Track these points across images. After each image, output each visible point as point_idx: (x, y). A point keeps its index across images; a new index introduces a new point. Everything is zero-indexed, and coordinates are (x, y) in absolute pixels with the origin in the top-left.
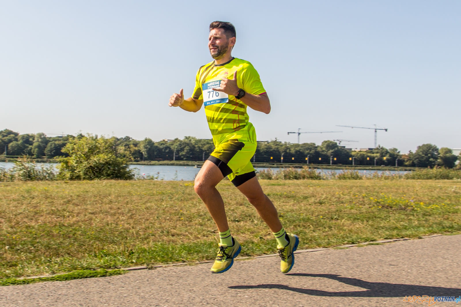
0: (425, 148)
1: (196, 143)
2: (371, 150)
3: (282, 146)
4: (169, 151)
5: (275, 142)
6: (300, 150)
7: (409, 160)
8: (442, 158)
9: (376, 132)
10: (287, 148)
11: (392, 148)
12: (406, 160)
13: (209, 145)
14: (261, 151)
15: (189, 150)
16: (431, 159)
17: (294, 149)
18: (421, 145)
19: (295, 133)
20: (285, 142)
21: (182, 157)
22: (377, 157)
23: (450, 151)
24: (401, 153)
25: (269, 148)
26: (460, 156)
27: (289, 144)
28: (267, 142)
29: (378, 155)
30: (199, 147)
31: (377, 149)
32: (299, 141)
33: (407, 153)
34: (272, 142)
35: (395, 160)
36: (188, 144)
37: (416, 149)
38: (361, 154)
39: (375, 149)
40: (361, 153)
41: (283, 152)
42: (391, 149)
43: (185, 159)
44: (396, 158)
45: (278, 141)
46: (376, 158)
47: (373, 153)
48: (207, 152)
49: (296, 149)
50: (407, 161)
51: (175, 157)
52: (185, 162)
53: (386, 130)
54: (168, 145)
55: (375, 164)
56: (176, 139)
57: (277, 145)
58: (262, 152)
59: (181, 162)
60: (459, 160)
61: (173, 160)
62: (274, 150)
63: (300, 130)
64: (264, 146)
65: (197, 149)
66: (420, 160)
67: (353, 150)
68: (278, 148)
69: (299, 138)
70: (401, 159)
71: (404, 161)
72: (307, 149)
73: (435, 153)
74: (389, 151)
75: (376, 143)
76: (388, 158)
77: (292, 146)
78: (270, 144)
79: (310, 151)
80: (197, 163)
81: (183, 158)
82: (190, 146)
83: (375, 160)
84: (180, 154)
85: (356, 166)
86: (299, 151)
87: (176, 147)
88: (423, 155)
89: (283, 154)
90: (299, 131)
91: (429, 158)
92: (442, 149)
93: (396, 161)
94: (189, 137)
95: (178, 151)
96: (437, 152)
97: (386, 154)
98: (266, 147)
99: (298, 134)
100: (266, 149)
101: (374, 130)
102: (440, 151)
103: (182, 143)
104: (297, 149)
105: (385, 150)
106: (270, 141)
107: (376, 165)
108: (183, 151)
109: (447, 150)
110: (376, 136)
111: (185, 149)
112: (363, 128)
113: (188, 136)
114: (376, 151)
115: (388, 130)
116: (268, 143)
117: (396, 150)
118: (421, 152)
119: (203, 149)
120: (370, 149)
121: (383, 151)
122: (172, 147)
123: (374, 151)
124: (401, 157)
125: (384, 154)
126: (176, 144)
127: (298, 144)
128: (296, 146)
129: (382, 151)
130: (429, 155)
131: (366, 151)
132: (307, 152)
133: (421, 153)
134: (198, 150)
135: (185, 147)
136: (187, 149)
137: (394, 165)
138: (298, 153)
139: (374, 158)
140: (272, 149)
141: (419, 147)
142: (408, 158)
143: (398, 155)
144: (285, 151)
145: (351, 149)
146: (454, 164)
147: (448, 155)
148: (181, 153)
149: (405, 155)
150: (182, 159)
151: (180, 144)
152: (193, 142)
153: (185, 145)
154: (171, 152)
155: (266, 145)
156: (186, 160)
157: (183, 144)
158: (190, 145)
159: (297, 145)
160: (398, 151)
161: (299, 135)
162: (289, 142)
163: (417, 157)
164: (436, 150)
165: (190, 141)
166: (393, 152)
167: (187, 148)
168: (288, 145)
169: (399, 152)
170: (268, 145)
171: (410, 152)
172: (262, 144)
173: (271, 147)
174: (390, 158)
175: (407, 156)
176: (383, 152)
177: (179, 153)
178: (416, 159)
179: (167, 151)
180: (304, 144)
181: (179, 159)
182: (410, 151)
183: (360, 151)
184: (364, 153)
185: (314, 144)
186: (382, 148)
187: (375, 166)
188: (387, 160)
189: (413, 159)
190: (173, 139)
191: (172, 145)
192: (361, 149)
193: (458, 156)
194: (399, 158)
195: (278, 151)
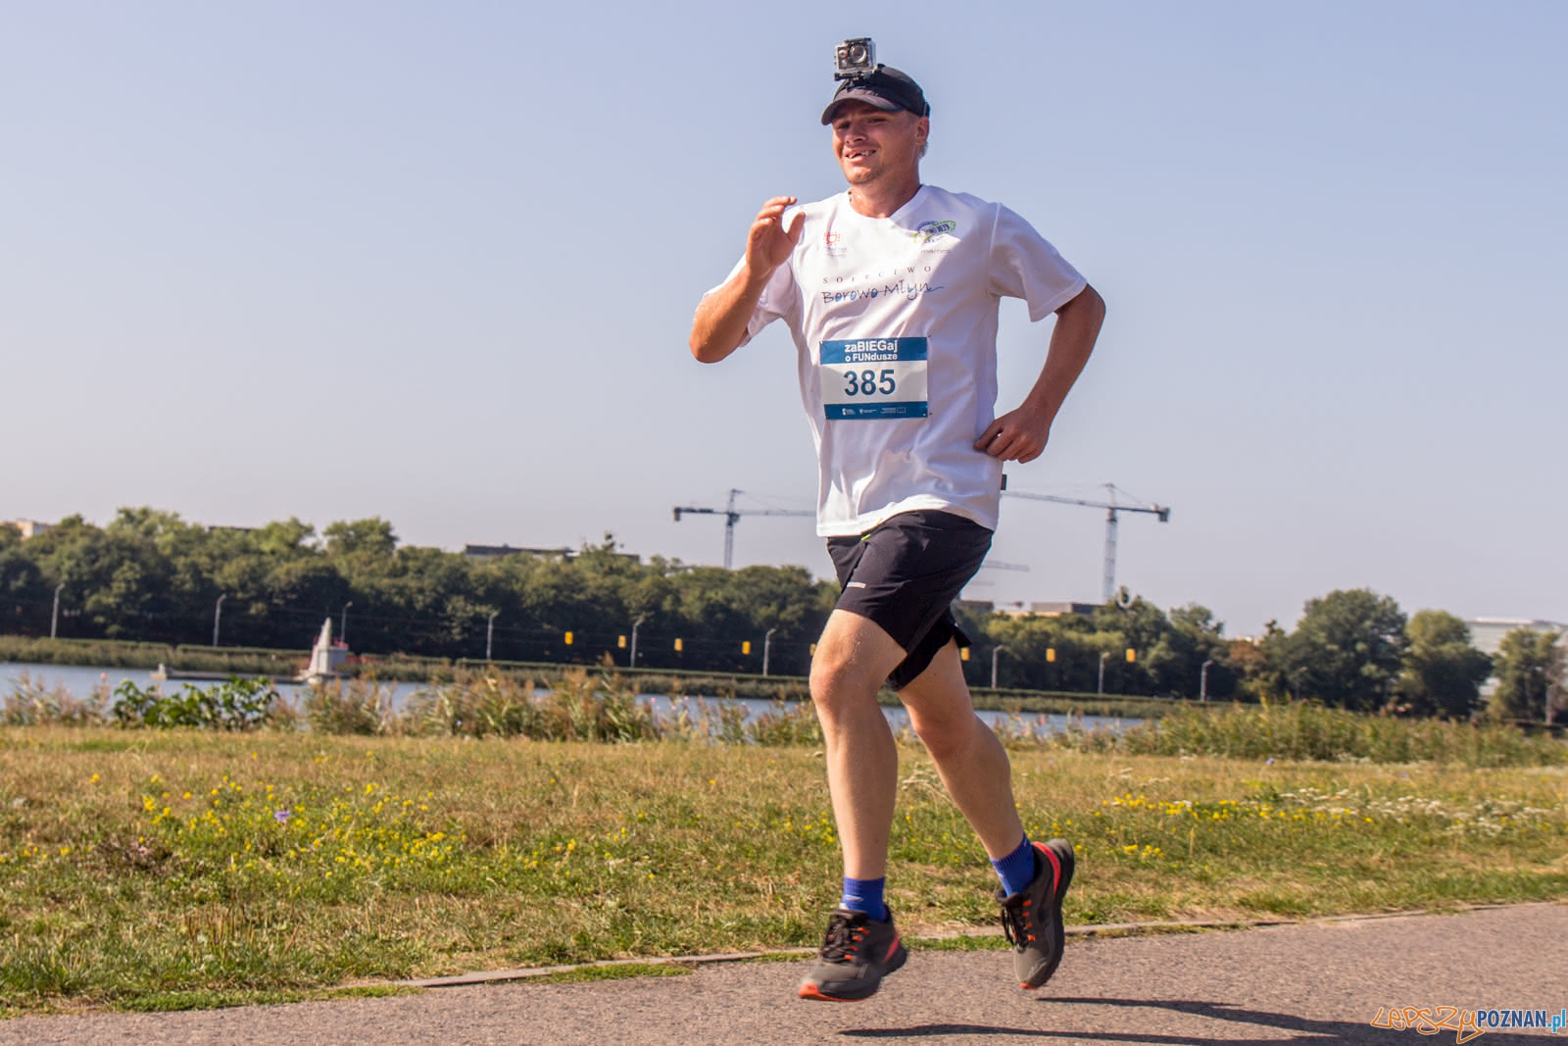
0: (1342, 613)
1: (182, 547)
2: (1083, 616)
3: (638, 577)
4: (29, 583)
5: (605, 558)
6: (729, 601)
7: (1265, 667)
8: (1418, 663)
9: (1113, 520)
10: (665, 589)
11: (1187, 609)
12: (1248, 668)
13: (253, 561)
14: (529, 602)
15: (137, 581)
16: (1369, 669)
17: (701, 598)
18: (1323, 596)
19: (709, 511)
20: (654, 559)
21: (100, 619)
22: (1107, 647)
23: (1458, 631)
24: (1227, 635)
25: (570, 584)
26: (1504, 654)
27: (674, 569)
28: (564, 552)
29: (1115, 638)
30: (195, 570)
31: (1116, 608)
32: (728, 559)
33: (1256, 634)
34: (587, 554)
35: (1199, 669)
36: (133, 552)
37: (1302, 615)
38: (1031, 634)
39: (1103, 610)
40: (1036, 626)
41: (642, 608)
42: (1181, 611)
43: (113, 629)
44: (1204, 656)
45: (618, 550)
46: (1105, 655)
47: (1092, 630)
48: (240, 595)
49: (711, 594)
50: (1255, 674)
51: (60, 617)
52: (113, 648)
53: (1163, 515)
54: (22, 550)
55: (1101, 684)
56: (74, 522)
57: (611, 571)
58: (533, 608)
59: (94, 648)
60: (1498, 675)
61: (49, 634)
62: (595, 599)
63: (738, 499)
64: (544, 575)
65: (185, 581)
66: (1314, 673)
67: (996, 610)
68: (615, 589)
69: (729, 543)
70: (1226, 662)
71: (1241, 672)
72: (767, 598)
73: (1390, 639)
74: (1169, 618)
75: (1110, 580)
76: (1162, 653)
77: (691, 578)
78: (576, 564)
79: (782, 607)
80: (178, 654)
81: (105, 626)
82: (144, 565)
83: (1102, 666)
84: (89, 604)
85: (1002, 695)
86: (725, 608)
87: (68, 564)
88: (1335, 647)
89: (640, 620)
90: (732, 500)
91: (1361, 659)
92: (1423, 618)
93: (1204, 674)
94: (145, 513)
95: (78, 589)
96: (1399, 633)
97: (1157, 636)
98: (552, 580)
99: (726, 518)
100: (552, 592)
101: (1105, 514)
102: (1411, 631)
103: (102, 543)
104: (717, 595)
105: (1152, 617)
106: (577, 550)
107: (1105, 691)
108: (102, 590)
109: (1444, 625)
110: (1111, 543)
111: (117, 574)
112: (1050, 499)
113: (136, 505)
114: (1108, 618)
115: (1171, 517)
116: (570, 560)
117: (1206, 616)
118: (1322, 628)
119: (218, 579)
120: (1077, 608)
121: (1143, 620)
122: (46, 565)
123: (1098, 618)
124: (1226, 655)
125: (1144, 637)
126: (67, 548)
127: (722, 571)
128: (710, 579)
129: (1136, 620)
130: (1360, 647)
131: (1056, 620)
132: (764, 612)
133: (1321, 638)
134: (188, 586)
135: (120, 563)
136: (129, 575)
137: (1192, 694)
138: (720, 616)
139: (1094, 652)
140: (581, 590)
141: (1315, 607)
142: (1263, 659)
143: (1210, 644)
144: (654, 607)
145: (989, 606)
146: (1475, 694)
147: (1448, 649)
148: (94, 598)
149: (1244, 643)
150: (99, 633)
151: (92, 553)
152: (163, 539)
153: (115, 555)
154: (39, 589)
155: (555, 571)
156: (119, 636)
157: (108, 549)
158: (146, 556)
159: (718, 577)
160: (1212, 623)
161: (730, 524)
162: (677, 561)
163: (1301, 654)
164: (1397, 622)
165: (149, 532)
166: (1188, 625)
167: (126, 574)
168: (667, 575)
169: (1218, 628)
170: (565, 569)
171: (1272, 631)
172: (538, 564)
173: (583, 580)
174: (1172, 655)
175: (1255, 649)
176: (1143, 624)
177: (81, 598)
178: (1295, 665)
179: (20, 583)
180: (754, 571)
181: (79, 627)
182: (1271, 625)
183: (1032, 618)
184: (1049, 628)
185: (804, 573)
186: (1139, 606)
187: (1101, 695)
188: (1160, 665)
189: (1285, 667)
190: (55, 520)
191: (48, 551)
192: (1035, 606)
193: (1497, 656)
194: (1219, 658)
195: (618, 604)
